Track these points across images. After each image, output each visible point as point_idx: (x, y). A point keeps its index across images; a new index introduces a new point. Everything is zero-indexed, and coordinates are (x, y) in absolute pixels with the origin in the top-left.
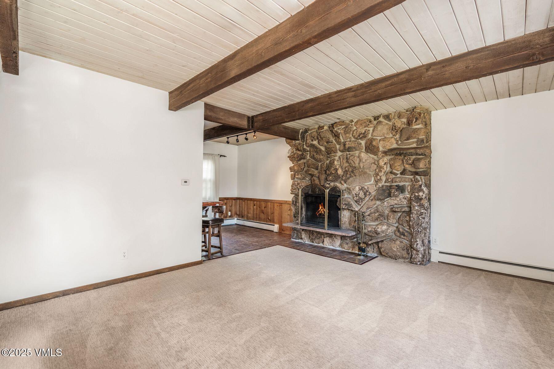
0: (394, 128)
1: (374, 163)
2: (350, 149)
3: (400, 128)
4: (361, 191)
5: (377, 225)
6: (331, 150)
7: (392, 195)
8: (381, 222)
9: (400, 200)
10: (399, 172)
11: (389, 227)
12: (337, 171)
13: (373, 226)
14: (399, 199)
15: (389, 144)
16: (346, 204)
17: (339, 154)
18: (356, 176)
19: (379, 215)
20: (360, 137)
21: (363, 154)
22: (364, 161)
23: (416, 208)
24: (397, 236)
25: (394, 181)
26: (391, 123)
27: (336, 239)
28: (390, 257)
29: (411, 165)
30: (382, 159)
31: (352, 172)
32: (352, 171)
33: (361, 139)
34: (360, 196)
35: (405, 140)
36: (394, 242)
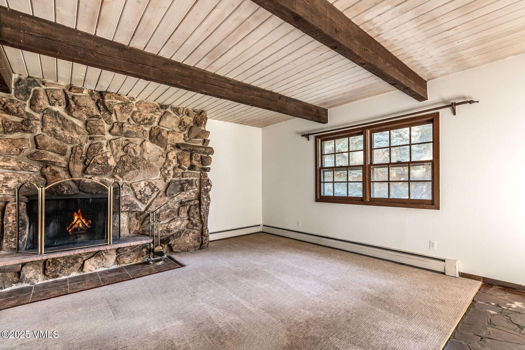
0: (182, 123)
1: (162, 156)
2: (128, 135)
3: (189, 125)
4: (148, 188)
5: (169, 222)
6: (96, 129)
7: (185, 190)
8: (172, 218)
9: (190, 194)
10: (186, 168)
11: (183, 221)
12: (107, 161)
13: (164, 225)
14: (188, 193)
15: (177, 138)
16: (127, 205)
17: (109, 136)
18: (139, 168)
19: (171, 211)
20: (145, 122)
21: (148, 144)
22: (148, 151)
23: (205, 200)
24: (190, 228)
25: (184, 176)
26: (179, 118)
27: (110, 256)
28: (183, 251)
29: (199, 161)
30: (171, 153)
31: (134, 163)
32: (132, 162)
33: (145, 124)
34: (146, 193)
35: (194, 138)
36: (187, 235)
